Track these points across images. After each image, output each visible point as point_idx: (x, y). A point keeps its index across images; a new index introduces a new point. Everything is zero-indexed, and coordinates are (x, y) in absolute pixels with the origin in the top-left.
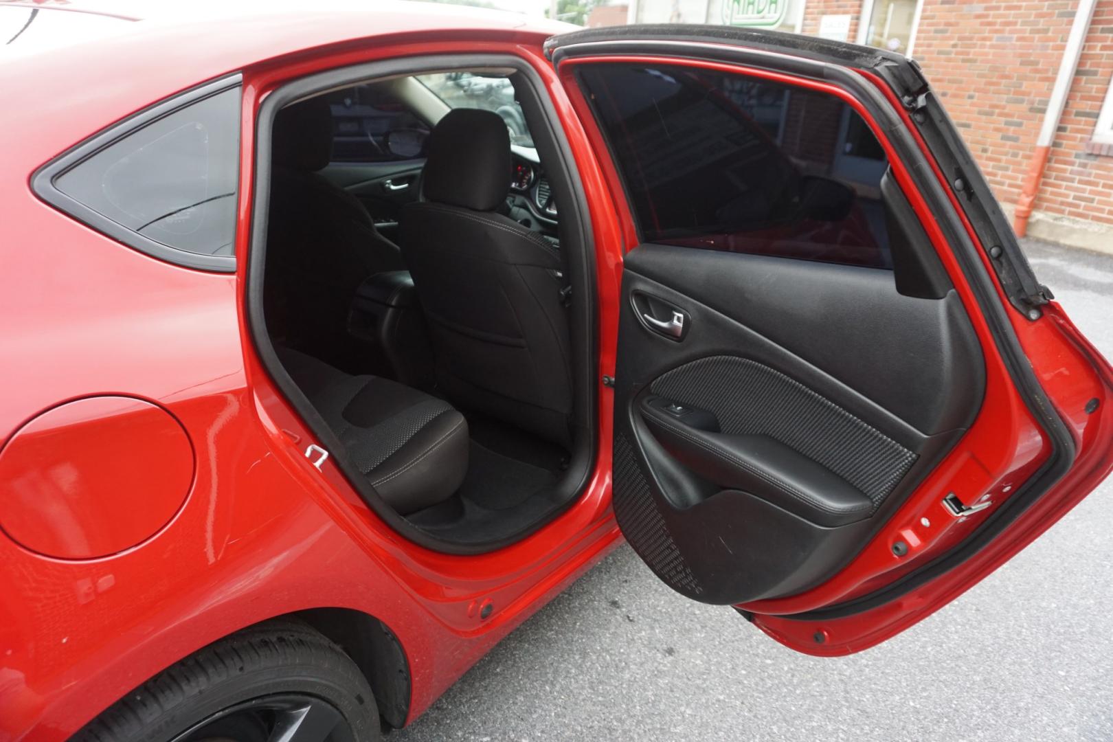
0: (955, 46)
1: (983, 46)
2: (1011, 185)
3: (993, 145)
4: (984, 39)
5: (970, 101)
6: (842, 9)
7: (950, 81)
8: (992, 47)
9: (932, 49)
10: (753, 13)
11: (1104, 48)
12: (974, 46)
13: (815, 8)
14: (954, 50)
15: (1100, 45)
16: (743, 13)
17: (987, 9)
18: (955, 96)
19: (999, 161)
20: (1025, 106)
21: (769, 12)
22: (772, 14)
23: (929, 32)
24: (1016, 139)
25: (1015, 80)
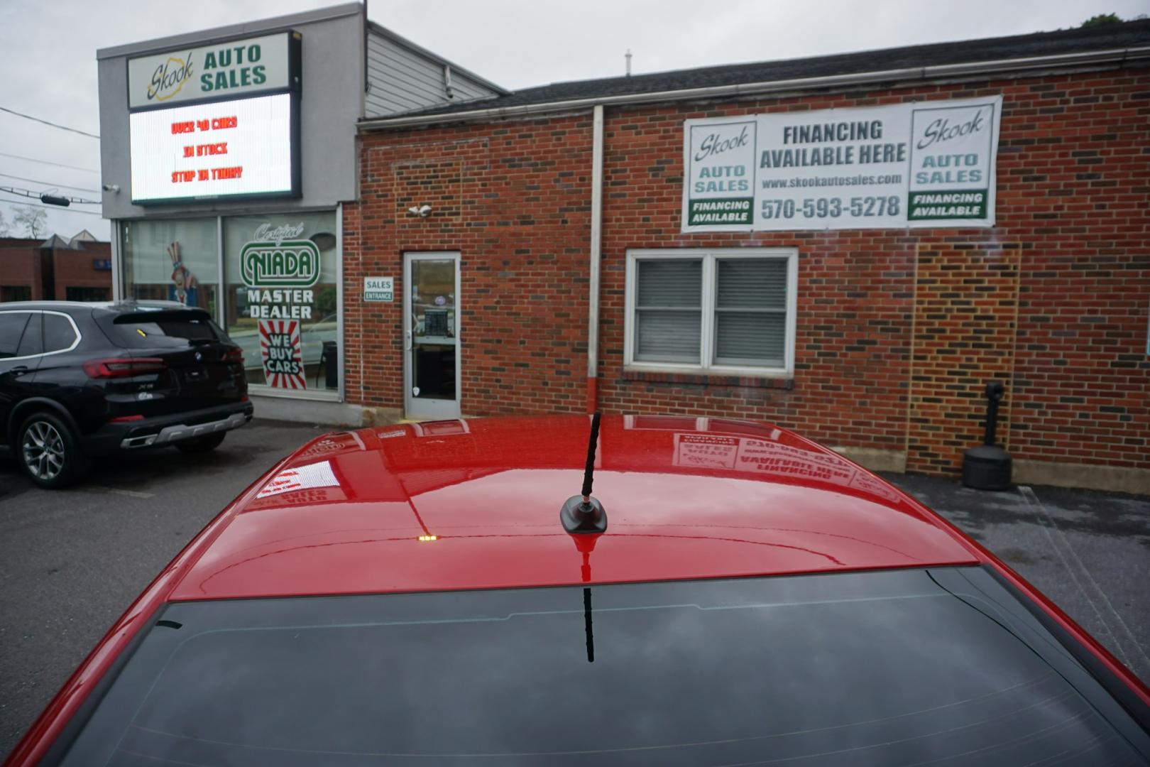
0: (498, 302)
1: (523, 303)
2: (573, 409)
3: (552, 379)
4: (522, 297)
5: (522, 346)
6: (383, 272)
7: (501, 330)
8: (529, 303)
9: (479, 305)
10: (282, 273)
11: (613, 304)
12: (515, 302)
13: (352, 269)
14: (498, 306)
15: (610, 302)
16: (270, 273)
17: (517, 274)
18: (508, 342)
19: (560, 391)
20: (568, 348)
21: (301, 272)
22: (305, 274)
23: (472, 291)
24: (568, 373)
25: (554, 328)
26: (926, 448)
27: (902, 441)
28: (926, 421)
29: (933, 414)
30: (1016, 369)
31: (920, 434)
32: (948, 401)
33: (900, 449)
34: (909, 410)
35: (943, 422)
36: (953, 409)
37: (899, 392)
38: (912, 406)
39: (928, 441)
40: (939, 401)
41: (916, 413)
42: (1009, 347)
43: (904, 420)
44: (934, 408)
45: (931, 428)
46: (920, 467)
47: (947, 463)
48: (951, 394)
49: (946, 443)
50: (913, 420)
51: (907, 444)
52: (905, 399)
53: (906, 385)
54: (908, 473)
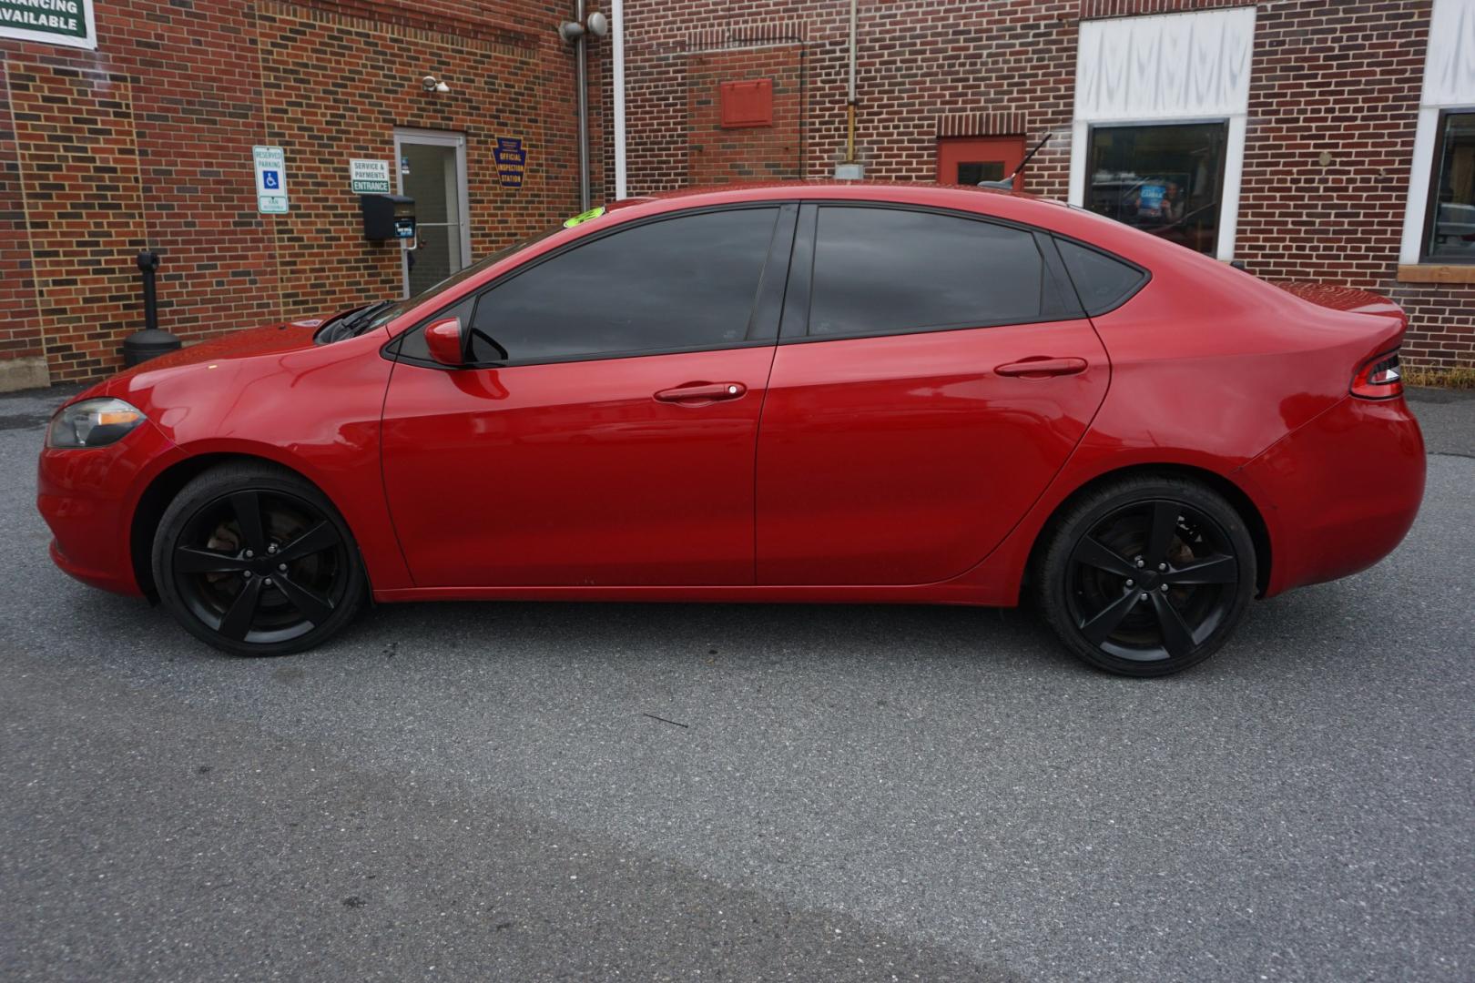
26: (70, 348)
27: (39, 342)
28: (64, 311)
29: (70, 301)
30: (150, 234)
31: (58, 330)
32: (84, 282)
33: (38, 354)
34: (38, 299)
35: (83, 310)
36: (92, 290)
37: (20, 275)
38: (41, 293)
39: (70, 339)
40: (74, 282)
41: (48, 302)
42: (138, 207)
43: (35, 313)
44: (69, 292)
45: (70, 320)
46: (66, 375)
47: (98, 362)
48: (86, 272)
49: (91, 337)
50: (45, 312)
51: (44, 347)
52: (31, 284)
53: (29, 264)
54: (53, 385)
